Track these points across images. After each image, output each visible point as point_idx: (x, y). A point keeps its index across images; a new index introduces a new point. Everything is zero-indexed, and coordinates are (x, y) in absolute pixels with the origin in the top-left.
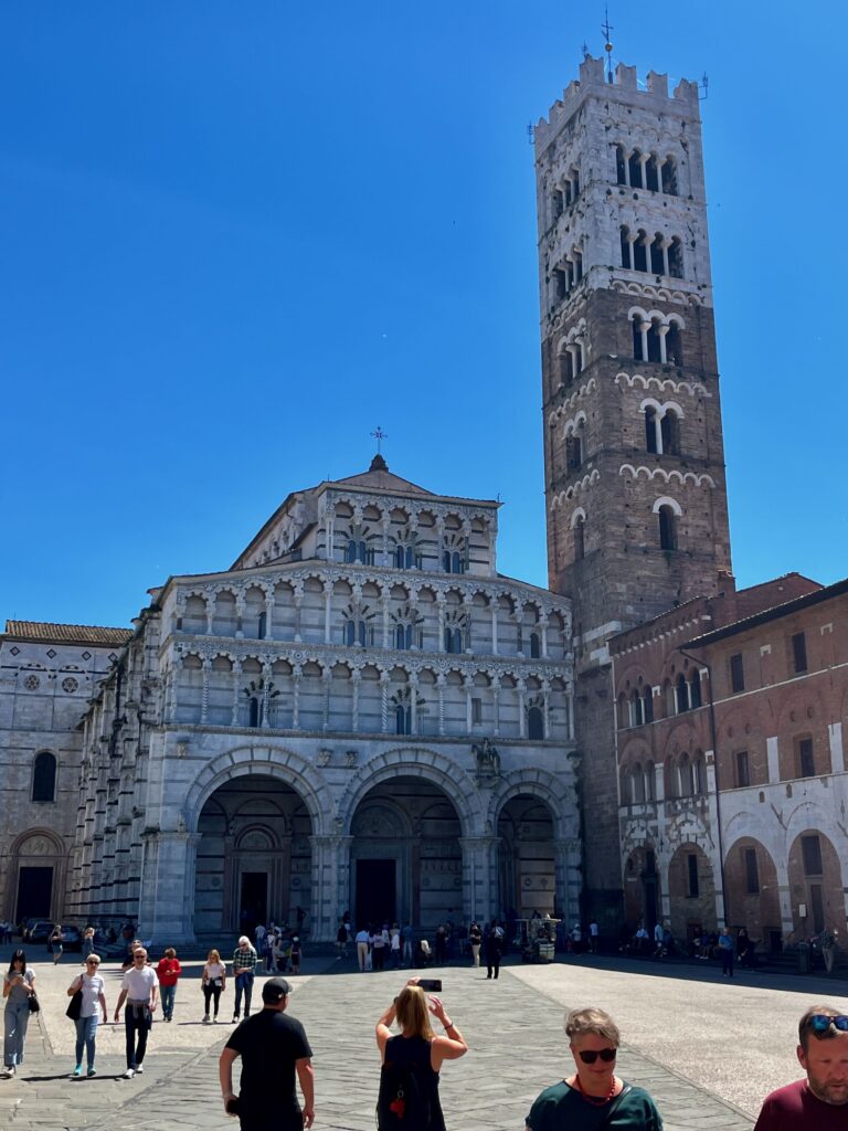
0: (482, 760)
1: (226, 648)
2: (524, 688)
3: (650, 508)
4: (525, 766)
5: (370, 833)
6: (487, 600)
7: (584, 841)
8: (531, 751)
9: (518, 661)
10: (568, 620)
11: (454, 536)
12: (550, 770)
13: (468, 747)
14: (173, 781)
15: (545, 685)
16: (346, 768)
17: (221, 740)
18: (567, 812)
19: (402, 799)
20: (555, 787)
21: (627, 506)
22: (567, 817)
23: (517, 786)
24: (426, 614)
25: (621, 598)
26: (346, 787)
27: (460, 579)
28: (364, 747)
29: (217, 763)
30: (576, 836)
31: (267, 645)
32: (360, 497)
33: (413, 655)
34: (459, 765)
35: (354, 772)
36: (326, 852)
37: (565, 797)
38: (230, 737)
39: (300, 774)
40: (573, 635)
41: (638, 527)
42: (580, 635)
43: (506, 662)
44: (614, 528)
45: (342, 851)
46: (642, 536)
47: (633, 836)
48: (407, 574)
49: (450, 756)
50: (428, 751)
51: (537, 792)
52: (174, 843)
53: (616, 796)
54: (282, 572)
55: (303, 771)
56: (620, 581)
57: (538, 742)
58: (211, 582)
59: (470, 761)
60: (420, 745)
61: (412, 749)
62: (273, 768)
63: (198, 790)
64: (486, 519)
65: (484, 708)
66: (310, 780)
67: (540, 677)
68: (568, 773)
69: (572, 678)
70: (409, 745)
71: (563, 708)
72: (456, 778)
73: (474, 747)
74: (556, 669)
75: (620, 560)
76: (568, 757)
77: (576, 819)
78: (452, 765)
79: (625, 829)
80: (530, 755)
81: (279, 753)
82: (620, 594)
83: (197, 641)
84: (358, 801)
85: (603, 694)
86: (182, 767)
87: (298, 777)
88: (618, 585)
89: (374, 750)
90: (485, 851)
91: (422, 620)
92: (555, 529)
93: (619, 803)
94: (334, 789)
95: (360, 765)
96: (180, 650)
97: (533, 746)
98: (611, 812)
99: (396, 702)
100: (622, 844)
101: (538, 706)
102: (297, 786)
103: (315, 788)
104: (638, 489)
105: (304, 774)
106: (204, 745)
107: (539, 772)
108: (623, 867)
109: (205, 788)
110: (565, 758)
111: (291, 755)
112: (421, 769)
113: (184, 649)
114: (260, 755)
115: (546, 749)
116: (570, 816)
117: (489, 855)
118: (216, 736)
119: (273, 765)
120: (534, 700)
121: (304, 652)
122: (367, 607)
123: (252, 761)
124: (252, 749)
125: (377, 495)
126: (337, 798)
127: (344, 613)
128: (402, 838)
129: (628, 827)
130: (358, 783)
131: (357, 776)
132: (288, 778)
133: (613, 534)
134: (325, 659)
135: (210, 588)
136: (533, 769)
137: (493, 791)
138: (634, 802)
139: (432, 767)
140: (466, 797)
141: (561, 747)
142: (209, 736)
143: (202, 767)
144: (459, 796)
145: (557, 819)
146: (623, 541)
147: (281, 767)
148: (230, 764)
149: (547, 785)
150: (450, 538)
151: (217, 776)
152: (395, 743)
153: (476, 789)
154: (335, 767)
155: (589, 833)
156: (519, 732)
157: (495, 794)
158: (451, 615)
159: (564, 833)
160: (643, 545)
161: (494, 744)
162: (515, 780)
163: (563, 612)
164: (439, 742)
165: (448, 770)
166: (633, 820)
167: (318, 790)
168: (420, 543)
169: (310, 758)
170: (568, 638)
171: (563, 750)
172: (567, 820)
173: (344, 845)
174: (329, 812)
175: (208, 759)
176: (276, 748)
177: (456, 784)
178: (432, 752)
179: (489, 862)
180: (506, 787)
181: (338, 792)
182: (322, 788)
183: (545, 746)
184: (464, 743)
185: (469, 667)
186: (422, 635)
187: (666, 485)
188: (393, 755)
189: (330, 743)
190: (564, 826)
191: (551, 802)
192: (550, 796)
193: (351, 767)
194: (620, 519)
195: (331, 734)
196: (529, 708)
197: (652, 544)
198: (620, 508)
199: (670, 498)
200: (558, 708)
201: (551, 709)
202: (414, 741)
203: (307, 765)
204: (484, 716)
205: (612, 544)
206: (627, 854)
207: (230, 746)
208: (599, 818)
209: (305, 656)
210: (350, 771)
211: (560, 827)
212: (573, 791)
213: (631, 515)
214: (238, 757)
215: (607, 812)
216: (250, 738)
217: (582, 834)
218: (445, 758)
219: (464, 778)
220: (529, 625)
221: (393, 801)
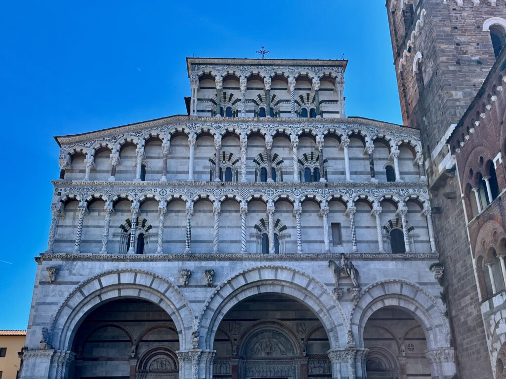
0: (339, 275)
1: (100, 190)
2: (380, 209)
3: (479, 27)
4: (387, 279)
5: (263, 355)
6: (338, 138)
7: (456, 349)
8: (391, 265)
9: (371, 185)
10: (419, 149)
11: (308, 95)
12: (413, 281)
13: (326, 263)
14: (44, 304)
15: (401, 205)
16: (205, 286)
17: (90, 267)
18: (436, 322)
19: (288, 323)
20: (420, 298)
21: (456, 28)
22: (437, 326)
23: (382, 298)
24: (285, 156)
25: (458, 103)
26: (206, 304)
27: (312, 122)
28: (223, 267)
29: (86, 287)
30: (449, 346)
31: (135, 185)
32: (219, 68)
33: (269, 186)
34: (317, 279)
35: (214, 290)
36: (187, 366)
37: (432, 306)
38: (97, 264)
39: (164, 294)
40: (425, 160)
41: (468, 44)
42: (430, 157)
43: (360, 186)
44: (443, 46)
45: (203, 365)
46: (474, 51)
47: (498, 331)
48: (262, 122)
49: (309, 272)
50: (286, 268)
51: (403, 304)
52: (38, 360)
53: (477, 294)
54: (151, 128)
55: (166, 291)
56: (455, 89)
57: (398, 255)
58: (90, 140)
59: (330, 276)
60: (278, 263)
61: (269, 267)
62: (140, 290)
63: (67, 312)
64: (334, 75)
65: (343, 231)
66: (172, 300)
67: (396, 198)
68: (432, 284)
69: (428, 197)
70: (267, 264)
71: (423, 227)
72: (317, 292)
73: (330, 262)
74: (411, 191)
75: (454, 72)
76: (431, 269)
77: (446, 329)
78: (311, 280)
79: (489, 325)
80: (391, 268)
81: (144, 276)
82: (458, 100)
83: (74, 186)
84: (221, 317)
85: (452, 197)
86: (53, 291)
87: (163, 297)
88: (454, 93)
89: (233, 269)
90: (350, 362)
91: (282, 162)
92: (404, 85)
93: (480, 300)
94: (194, 306)
95: (219, 283)
96: (60, 194)
97: (393, 259)
98: (475, 313)
99: (260, 230)
100: (489, 342)
101: (399, 227)
102: (163, 305)
103: (178, 306)
104: (465, 14)
105: (167, 294)
106: (74, 272)
107: (403, 284)
108: (494, 369)
109: (75, 310)
110: (428, 270)
111: (155, 277)
112: (283, 286)
113: (63, 193)
114: (126, 278)
115: (408, 263)
116: (441, 325)
117: (355, 366)
118: (85, 263)
119: (141, 287)
120: (394, 222)
121: (168, 190)
122: (231, 154)
123: (119, 284)
124: (119, 273)
125: (234, 65)
126: (197, 314)
127: (211, 160)
128: (292, 358)
129: (492, 322)
130: (219, 301)
131: (218, 293)
132: (154, 299)
133: (442, 51)
134: (187, 194)
135: (88, 145)
136: (395, 282)
137: (355, 302)
138: (494, 293)
139: (292, 283)
140: (328, 311)
141: (423, 259)
142: (79, 263)
143: (71, 291)
144: (322, 310)
145: (428, 330)
146: (454, 56)
147: (147, 289)
148: (99, 287)
149: (412, 296)
150: (305, 97)
151: (86, 300)
152: (253, 263)
153: (337, 302)
154: (196, 286)
155: (459, 339)
156: (378, 248)
157: (356, 306)
158: (309, 156)
159: (436, 342)
160: (477, 58)
161: (352, 259)
162: (377, 293)
163: (413, 143)
164: (297, 260)
165: (308, 285)
166: (494, 313)
167: (181, 308)
168: (278, 102)
169: (172, 279)
170: (420, 163)
171: (425, 262)
172: (437, 329)
173: (205, 358)
174: (190, 328)
175: (77, 283)
176: (140, 272)
177: (318, 298)
178: (290, 269)
179: (356, 373)
180: (368, 299)
181: (198, 309)
182: (184, 306)
183: (406, 259)
184: (322, 260)
185: (323, 193)
186: (282, 173)
187: (493, 8)
188: (252, 274)
189: (191, 265)
190: (435, 335)
191: (418, 313)
192: (417, 308)
193: (210, 285)
194: (449, 38)
195: (191, 257)
196: (390, 230)
197: (487, 56)
198: (448, 29)
199: (499, 18)
200: (418, 227)
201: (409, 230)
202: (271, 260)
203: (170, 286)
204: (344, 238)
205: (444, 59)
206: (495, 354)
207: (97, 272)
208: (465, 323)
209: (169, 193)
210: (209, 289)
211: (432, 337)
212: (440, 301)
213: (460, 35)
214: (106, 281)
215: (471, 314)
216: (116, 264)
217: (453, 343)
218: (303, 274)
219: (325, 292)
220: (384, 159)
221: (282, 325)
